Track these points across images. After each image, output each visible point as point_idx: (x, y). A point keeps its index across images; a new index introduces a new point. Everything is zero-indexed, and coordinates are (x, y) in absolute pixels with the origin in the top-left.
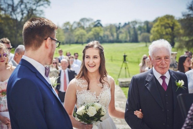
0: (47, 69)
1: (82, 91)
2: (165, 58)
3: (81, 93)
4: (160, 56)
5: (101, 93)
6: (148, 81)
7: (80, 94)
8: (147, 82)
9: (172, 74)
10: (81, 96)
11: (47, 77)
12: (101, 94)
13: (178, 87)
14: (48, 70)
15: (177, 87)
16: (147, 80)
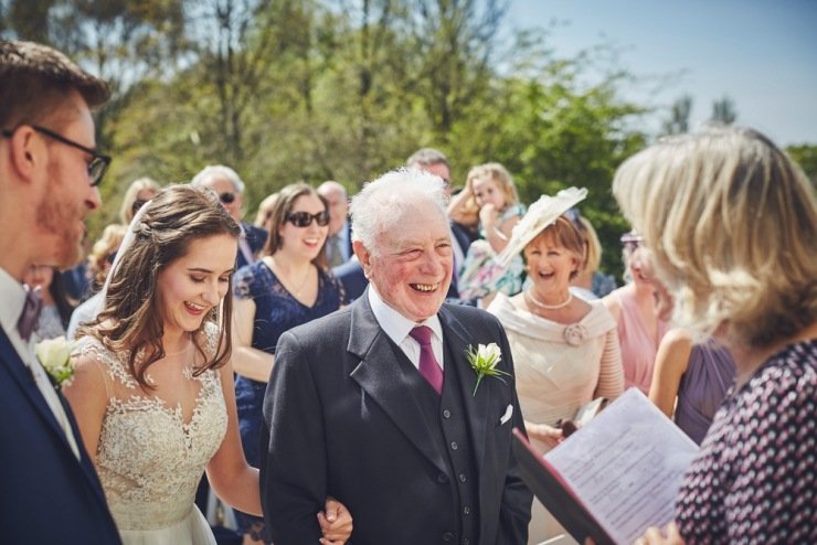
0: (33, 305)
1: (133, 401)
2: (436, 248)
3: (128, 411)
4: (419, 241)
5: (195, 411)
6: (360, 353)
7: (125, 415)
8: (356, 358)
9: (449, 319)
10: (131, 422)
11: (24, 341)
12: (199, 413)
13: (481, 376)
14: (36, 308)
15: (477, 377)
16: (353, 351)
